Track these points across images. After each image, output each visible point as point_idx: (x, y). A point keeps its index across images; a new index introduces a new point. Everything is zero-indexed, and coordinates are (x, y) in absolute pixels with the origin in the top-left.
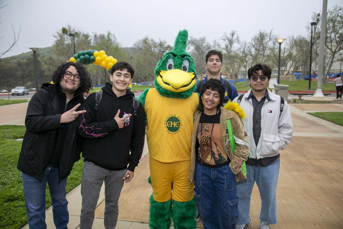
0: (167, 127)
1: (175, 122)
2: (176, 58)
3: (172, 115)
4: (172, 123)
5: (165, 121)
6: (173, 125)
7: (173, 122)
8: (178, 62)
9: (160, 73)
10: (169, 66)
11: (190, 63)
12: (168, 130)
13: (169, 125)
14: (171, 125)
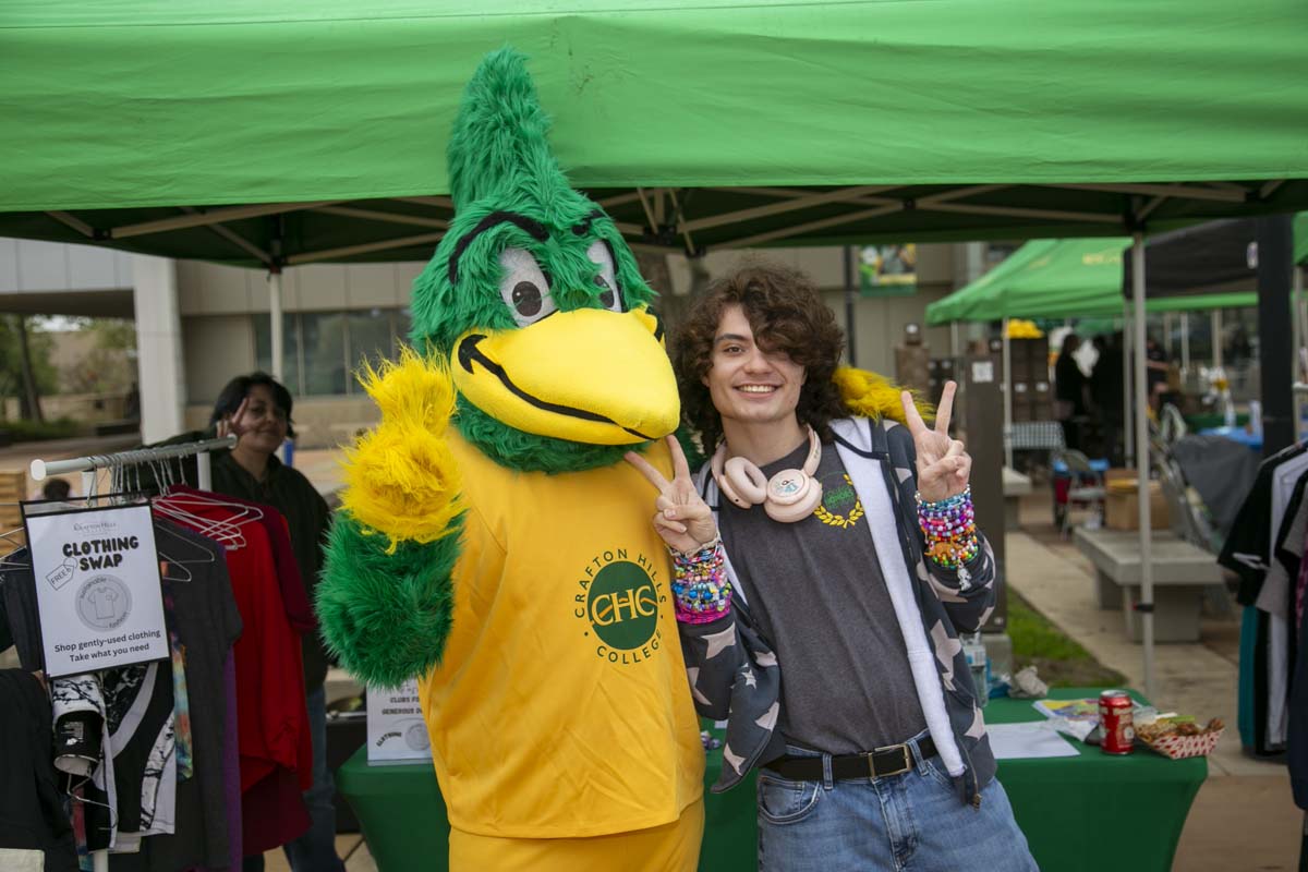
1: (630, 592)
3: (608, 556)
4: (619, 597)
5: (579, 598)
6: (625, 611)
7: (622, 594)
9: (481, 346)
10: (518, 294)
11: (616, 253)
12: (605, 645)
13: (602, 615)
14: (612, 610)
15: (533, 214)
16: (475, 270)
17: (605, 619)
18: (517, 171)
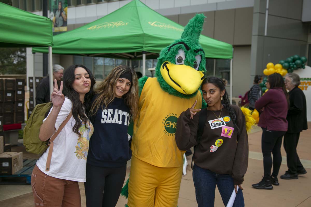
1: (174, 123)
4: (172, 123)
5: (164, 120)
6: (172, 126)
9: (167, 65)
10: (179, 58)
11: (202, 59)
12: (166, 130)
13: (167, 125)
14: (170, 125)
15: (188, 45)
16: (173, 50)
17: (168, 126)
18: (190, 36)
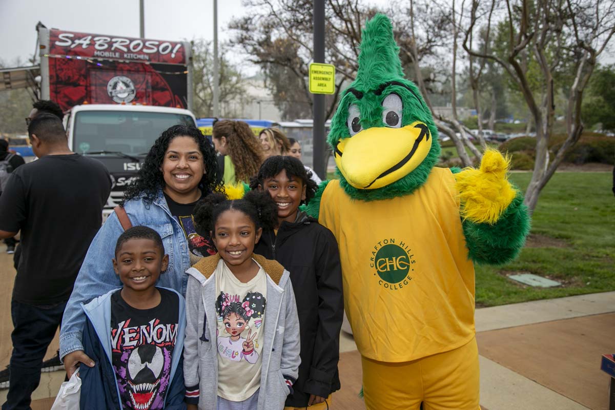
0: (378, 272)
2: (363, 99)
3: (386, 242)
4: (389, 260)
5: (372, 259)
6: (391, 267)
7: (391, 259)
8: (369, 110)
9: (339, 146)
10: (353, 123)
12: (382, 280)
13: (381, 267)
14: (386, 266)
17: (383, 269)
